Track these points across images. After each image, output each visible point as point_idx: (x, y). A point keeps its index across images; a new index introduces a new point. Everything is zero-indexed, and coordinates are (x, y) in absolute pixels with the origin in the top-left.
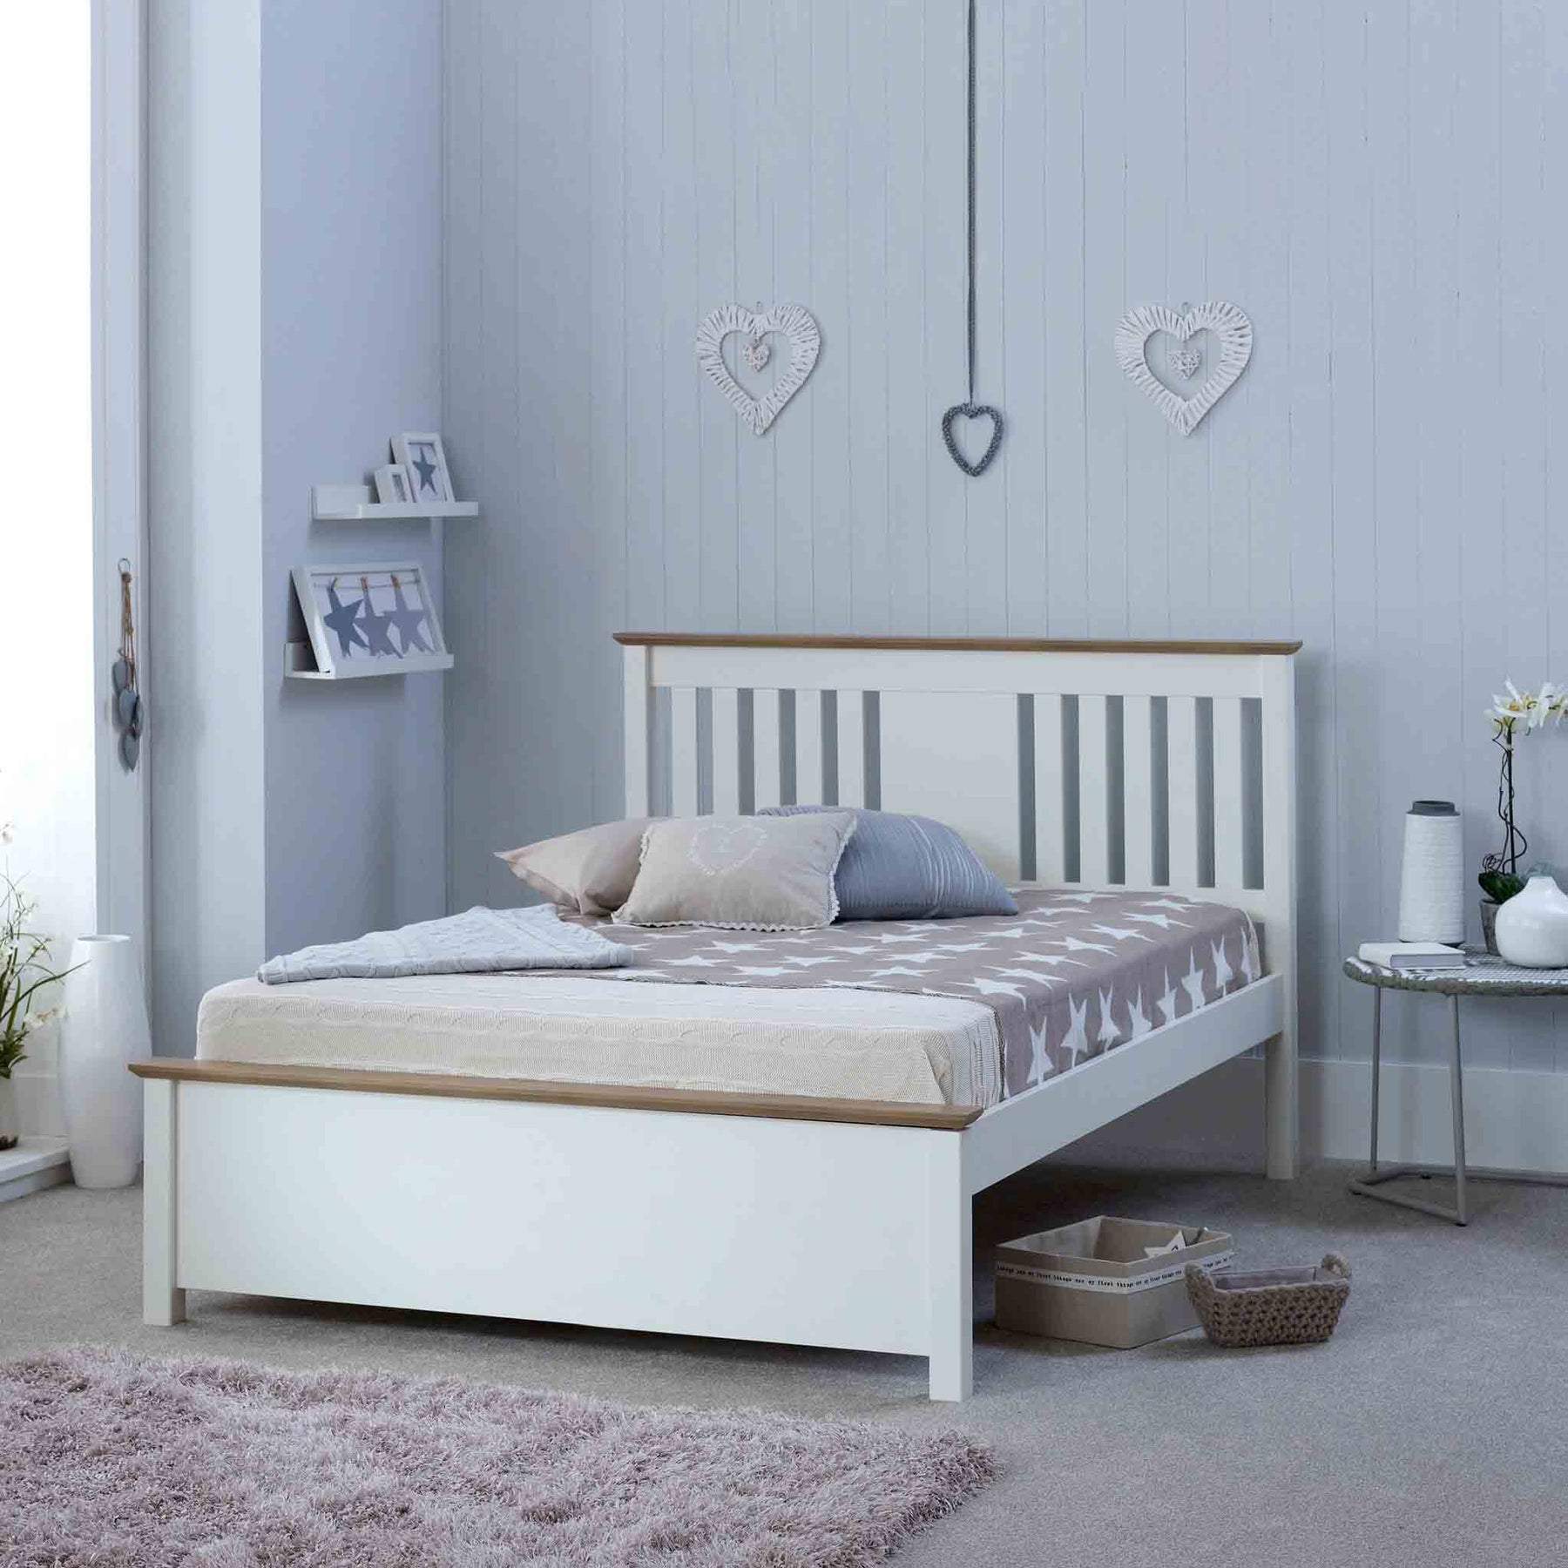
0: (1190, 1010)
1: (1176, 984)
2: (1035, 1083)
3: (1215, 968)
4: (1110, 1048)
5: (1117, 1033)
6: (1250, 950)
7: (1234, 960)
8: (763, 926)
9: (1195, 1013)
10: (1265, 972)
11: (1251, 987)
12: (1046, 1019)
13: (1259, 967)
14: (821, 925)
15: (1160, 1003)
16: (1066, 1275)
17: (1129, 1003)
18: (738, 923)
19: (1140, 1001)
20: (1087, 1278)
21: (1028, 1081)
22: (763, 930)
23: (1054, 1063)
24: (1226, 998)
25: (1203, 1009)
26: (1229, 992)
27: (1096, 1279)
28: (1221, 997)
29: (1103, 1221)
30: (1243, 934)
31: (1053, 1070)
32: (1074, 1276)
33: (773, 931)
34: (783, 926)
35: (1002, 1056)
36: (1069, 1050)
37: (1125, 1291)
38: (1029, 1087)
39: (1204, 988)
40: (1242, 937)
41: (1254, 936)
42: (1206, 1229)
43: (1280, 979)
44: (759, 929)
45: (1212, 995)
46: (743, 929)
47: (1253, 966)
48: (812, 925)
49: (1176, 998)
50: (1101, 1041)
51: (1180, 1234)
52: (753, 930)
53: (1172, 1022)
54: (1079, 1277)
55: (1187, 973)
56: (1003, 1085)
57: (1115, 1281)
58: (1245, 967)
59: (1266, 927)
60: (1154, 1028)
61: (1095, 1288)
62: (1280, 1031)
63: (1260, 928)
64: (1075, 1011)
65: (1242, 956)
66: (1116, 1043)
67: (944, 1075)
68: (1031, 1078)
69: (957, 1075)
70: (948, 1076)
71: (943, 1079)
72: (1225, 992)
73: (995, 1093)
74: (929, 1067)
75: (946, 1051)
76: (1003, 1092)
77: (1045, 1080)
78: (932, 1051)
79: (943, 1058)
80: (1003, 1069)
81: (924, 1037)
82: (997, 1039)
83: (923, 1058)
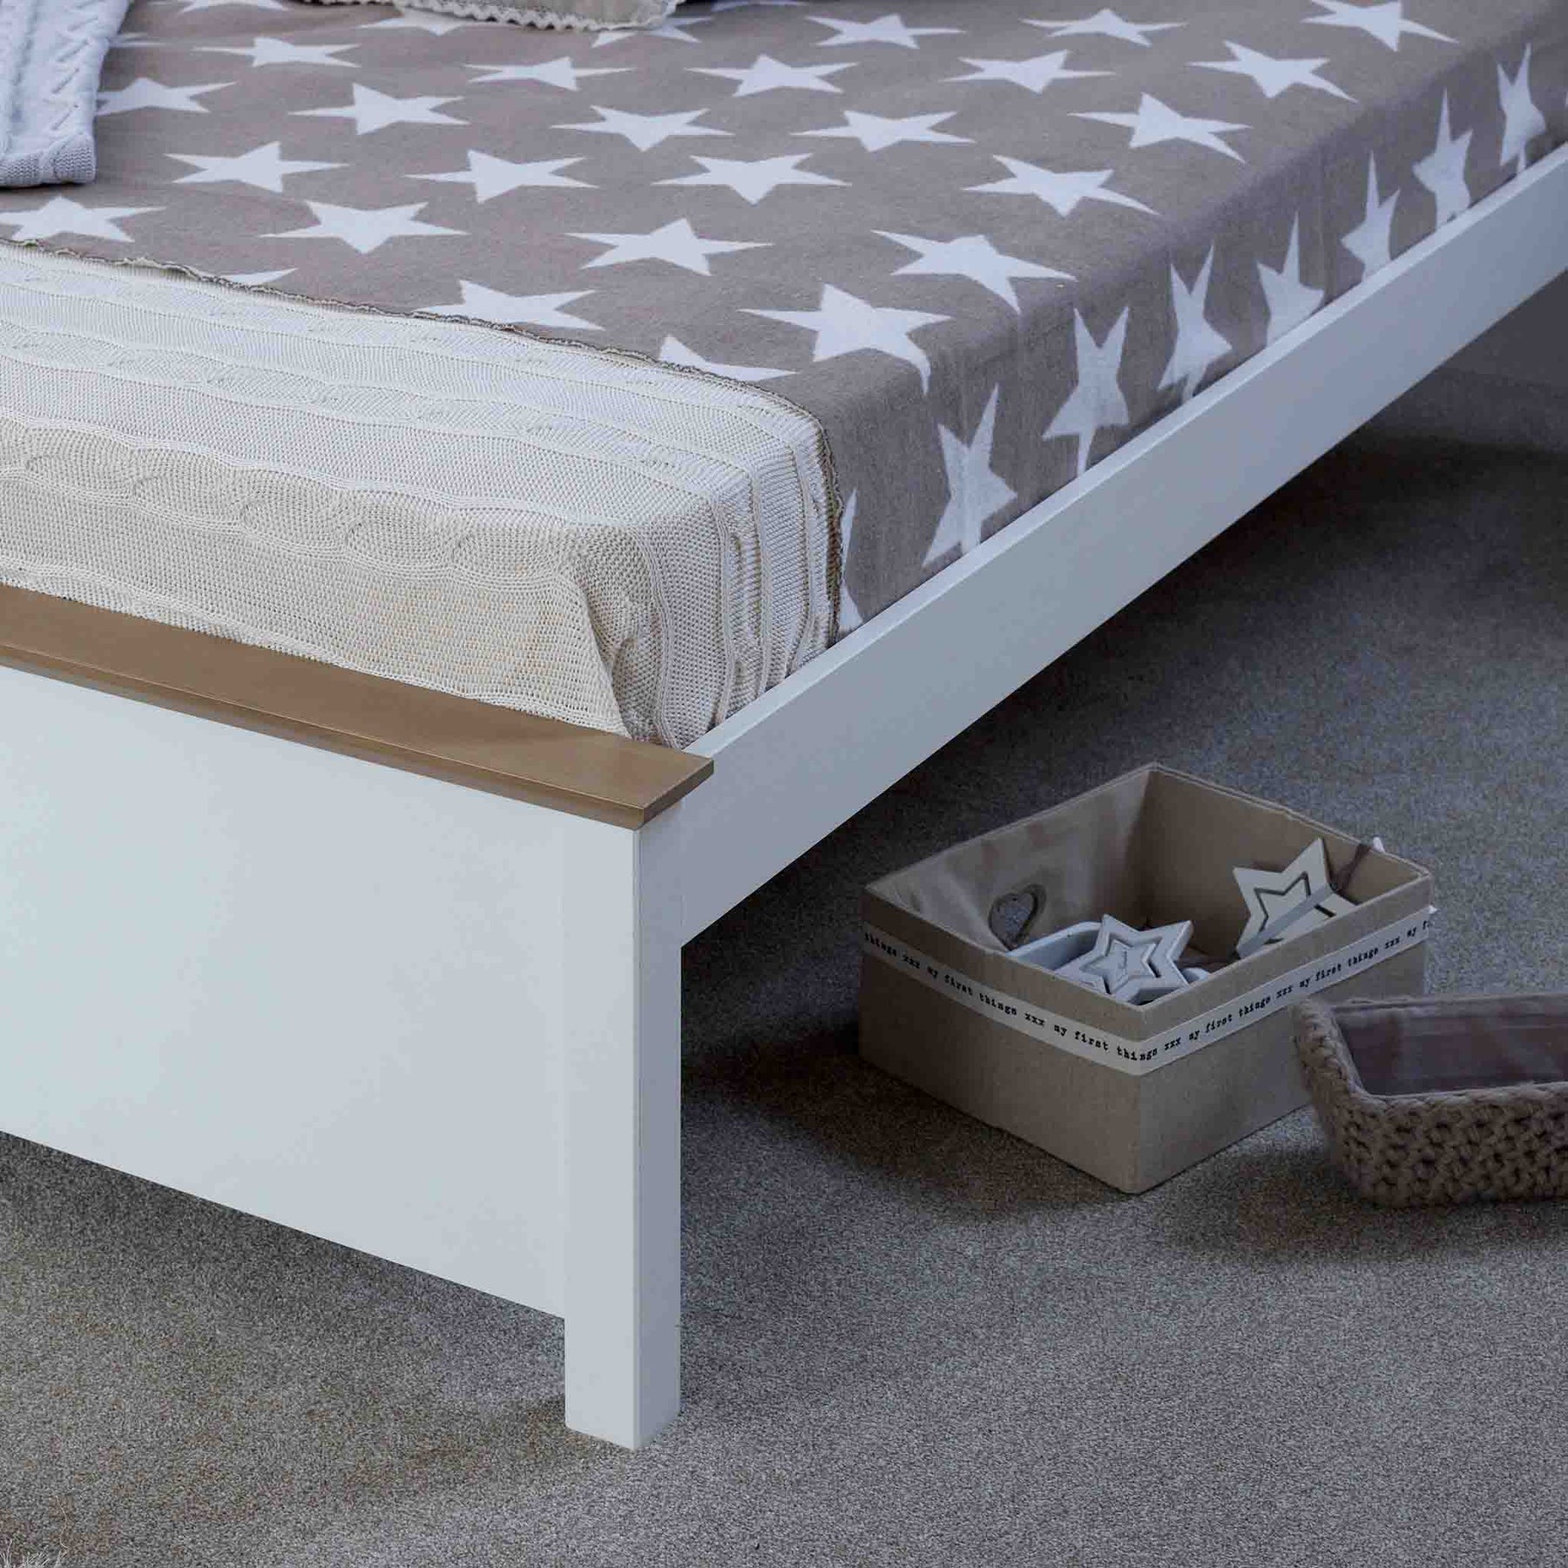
0: (1430, 230)
1: (1396, 180)
2: (955, 554)
3: (1504, 117)
4: (1200, 388)
5: (1224, 347)
7: (1552, 88)
8: (531, 16)
9: (1445, 234)
12: (995, 392)
14: (644, 24)
15: (1351, 240)
16: (1008, 1001)
17: (1260, 268)
18: (483, 6)
19: (1293, 252)
20: (1051, 1018)
22: (532, 25)
23: (1016, 488)
24: (1528, 178)
25: (1466, 220)
27: (1072, 1026)
28: (1512, 178)
29: (1154, 776)
31: (1015, 505)
32: (1023, 1007)
33: (551, 27)
34: (570, 20)
35: (834, 537)
36: (1069, 440)
37: (1135, 1068)
38: (930, 574)
39: (1472, 171)
42: (1378, 844)
44: (524, 21)
45: (1488, 181)
46: (492, 19)
48: (628, 21)
49: (1395, 214)
50: (1171, 386)
51: (1318, 845)
52: (512, 21)
53: (1382, 274)
54: (1034, 1011)
55: (1428, 149)
56: (836, 605)
57: (1114, 1041)
60: (1328, 300)
61: (1069, 1044)
64: (1091, 341)
66: (1216, 373)
67: (628, 642)
69: (671, 633)
70: (642, 646)
71: (628, 652)
72: (1522, 164)
73: (809, 636)
74: (585, 625)
75: (638, 580)
76: (835, 622)
77: (986, 535)
78: (597, 583)
79: (627, 599)
80: (838, 569)
81: (580, 547)
82: (822, 500)
83: (571, 601)
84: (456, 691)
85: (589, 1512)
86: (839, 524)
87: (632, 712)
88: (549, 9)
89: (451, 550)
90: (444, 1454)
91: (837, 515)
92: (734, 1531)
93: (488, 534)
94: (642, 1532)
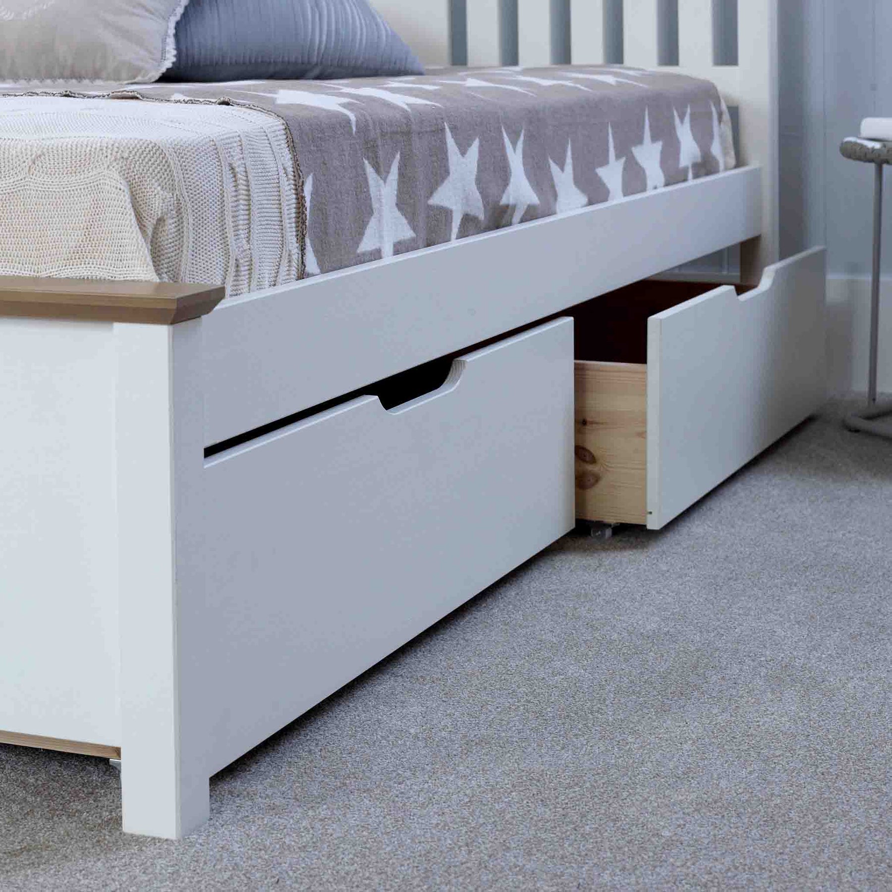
0: (644, 189)
1: (624, 151)
2: (376, 255)
3: (678, 143)
4: (522, 220)
5: (533, 198)
6: (721, 131)
7: (703, 137)
9: (650, 193)
10: (740, 162)
11: (721, 175)
12: (397, 156)
13: (732, 153)
15: (601, 172)
17: (551, 161)
19: (569, 161)
21: (359, 251)
23: (414, 229)
24: (691, 182)
25: (662, 190)
26: (696, 176)
28: (685, 180)
30: (714, 109)
31: (413, 240)
35: (300, 200)
36: (446, 213)
38: (361, 259)
39: (663, 163)
40: (711, 113)
41: (726, 117)
43: (756, 175)
45: (674, 176)
47: (725, 154)
49: (625, 169)
50: (507, 206)
53: (617, 198)
55: (640, 141)
56: (303, 249)
58: (716, 149)
59: (740, 110)
60: (590, 203)
62: (756, 234)
63: (734, 112)
64: (457, 150)
65: (712, 137)
66: (531, 214)
67: (161, 221)
68: (366, 245)
69: (191, 221)
70: (170, 226)
71: (160, 230)
72: (690, 175)
73: (285, 262)
74: (127, 204)
75: (166, 175)
76: (302, 262)
77: (397, 252)
78: (136, 177)
79: (159, 188)
80: (304, 223)
81: (122, 151)
82: (290, 170)
83: (117, 188)
84: (32, 273)
85: (144, 873)
86: (302, 190)
87: (165, 275)
88: (84, 78)
89: (28, 166)
90: (29, 850)
91: (300, 184)
92: (258, 875)
93: (55, 152)
94: (187, 880)
